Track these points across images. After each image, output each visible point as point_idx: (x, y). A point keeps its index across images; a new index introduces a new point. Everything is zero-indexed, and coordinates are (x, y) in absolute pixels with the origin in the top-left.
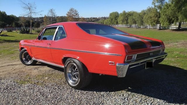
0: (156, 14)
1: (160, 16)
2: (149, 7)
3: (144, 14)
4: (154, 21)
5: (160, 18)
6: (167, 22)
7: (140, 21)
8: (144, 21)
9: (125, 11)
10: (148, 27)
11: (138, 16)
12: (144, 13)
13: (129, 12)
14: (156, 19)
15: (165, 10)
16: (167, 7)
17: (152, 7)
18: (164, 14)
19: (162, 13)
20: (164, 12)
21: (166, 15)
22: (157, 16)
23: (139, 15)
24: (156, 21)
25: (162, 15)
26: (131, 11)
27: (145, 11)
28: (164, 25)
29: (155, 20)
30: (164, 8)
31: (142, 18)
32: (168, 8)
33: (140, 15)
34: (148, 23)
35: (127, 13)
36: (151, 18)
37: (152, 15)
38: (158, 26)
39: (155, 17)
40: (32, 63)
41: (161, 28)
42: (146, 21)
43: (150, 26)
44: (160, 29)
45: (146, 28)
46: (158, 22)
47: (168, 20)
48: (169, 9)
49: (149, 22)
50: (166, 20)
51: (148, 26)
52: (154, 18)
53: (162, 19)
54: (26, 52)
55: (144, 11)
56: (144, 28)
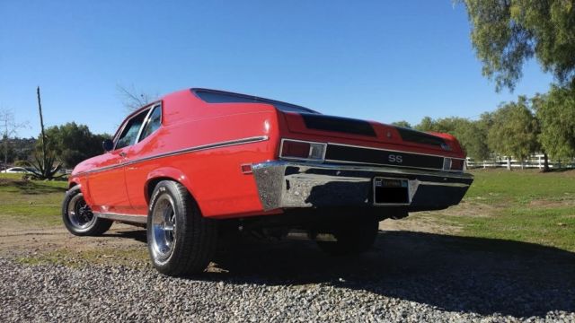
0: (526, 123)
1: (539, 128)
2: (503, 103)
3: (488, 125)
4: (523, 144)
5: (540, 133)
6: (564, 144)
7: (476, 148)
8: (491, 146)
9: (429, 119)
10: (506, 163)
11: (471, 130)
12: (489, 121)
13: (443, 121)
14: (529, 139)
15: (553, 109)
16: (560, 98)
17: (513, 103)
18: (550, 121)
19: (545, 116)
20: (550, 114)
21: (558, 122)
22: (531, 127)
23: (474, 126)
24: (528, 145)
25: (546, 124)
26: (449, 117)
27: (493, 117)
28: (558, 154)
29: (527, 142)
30: (550, 103)
31: (485, 137)
32: (561, 103)
33: (476, 130)
34: (504, 152)
35: (437, 124)
36: (512, 134)
37: (515, 125)
38: (539, 161)
39: (525, 132)
40: (91, 230)
41: (550, 166)
42: (498, 146)
43: (512, 161)
44: (547, 170)
45: (500, 166)
46: (535, 147)
47: (566, 137)
48: (565, 104)
49: (507, 147)
50: (562, 138)
51: (507, 161)
52: (523, 134)
53: (547, 137)
54: (80, 194)
55: (487, 116)
56: (493, 167)
